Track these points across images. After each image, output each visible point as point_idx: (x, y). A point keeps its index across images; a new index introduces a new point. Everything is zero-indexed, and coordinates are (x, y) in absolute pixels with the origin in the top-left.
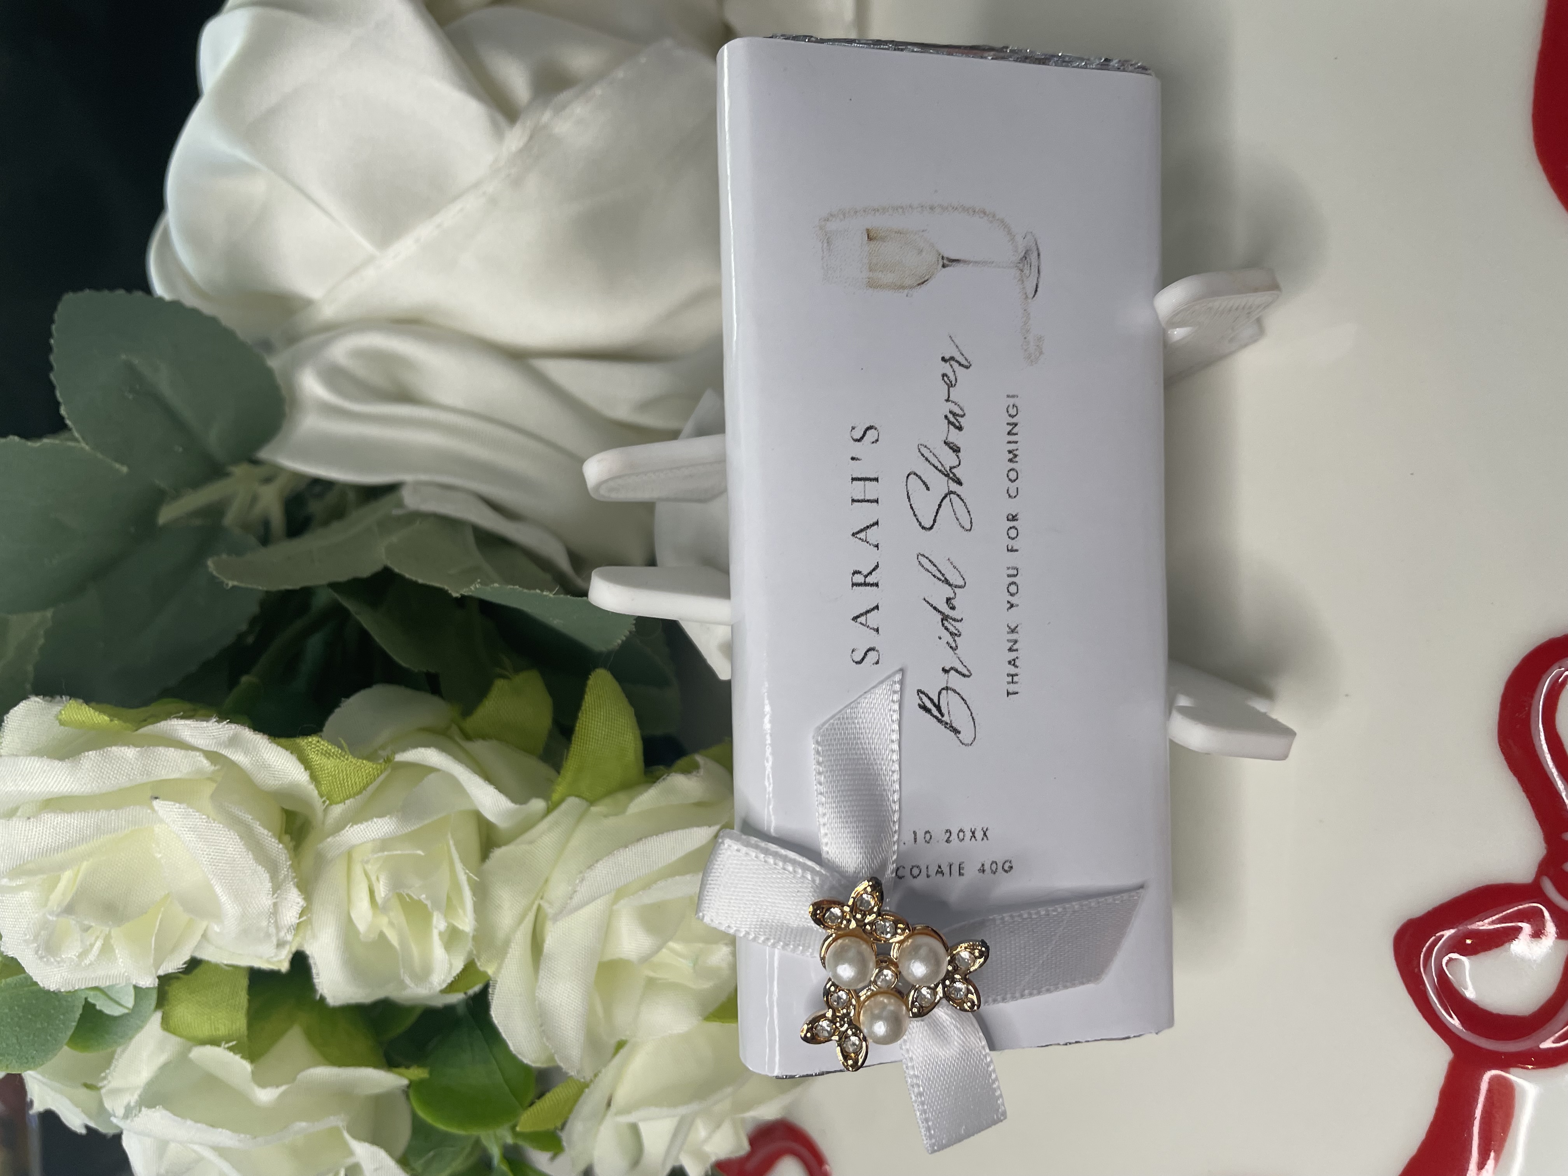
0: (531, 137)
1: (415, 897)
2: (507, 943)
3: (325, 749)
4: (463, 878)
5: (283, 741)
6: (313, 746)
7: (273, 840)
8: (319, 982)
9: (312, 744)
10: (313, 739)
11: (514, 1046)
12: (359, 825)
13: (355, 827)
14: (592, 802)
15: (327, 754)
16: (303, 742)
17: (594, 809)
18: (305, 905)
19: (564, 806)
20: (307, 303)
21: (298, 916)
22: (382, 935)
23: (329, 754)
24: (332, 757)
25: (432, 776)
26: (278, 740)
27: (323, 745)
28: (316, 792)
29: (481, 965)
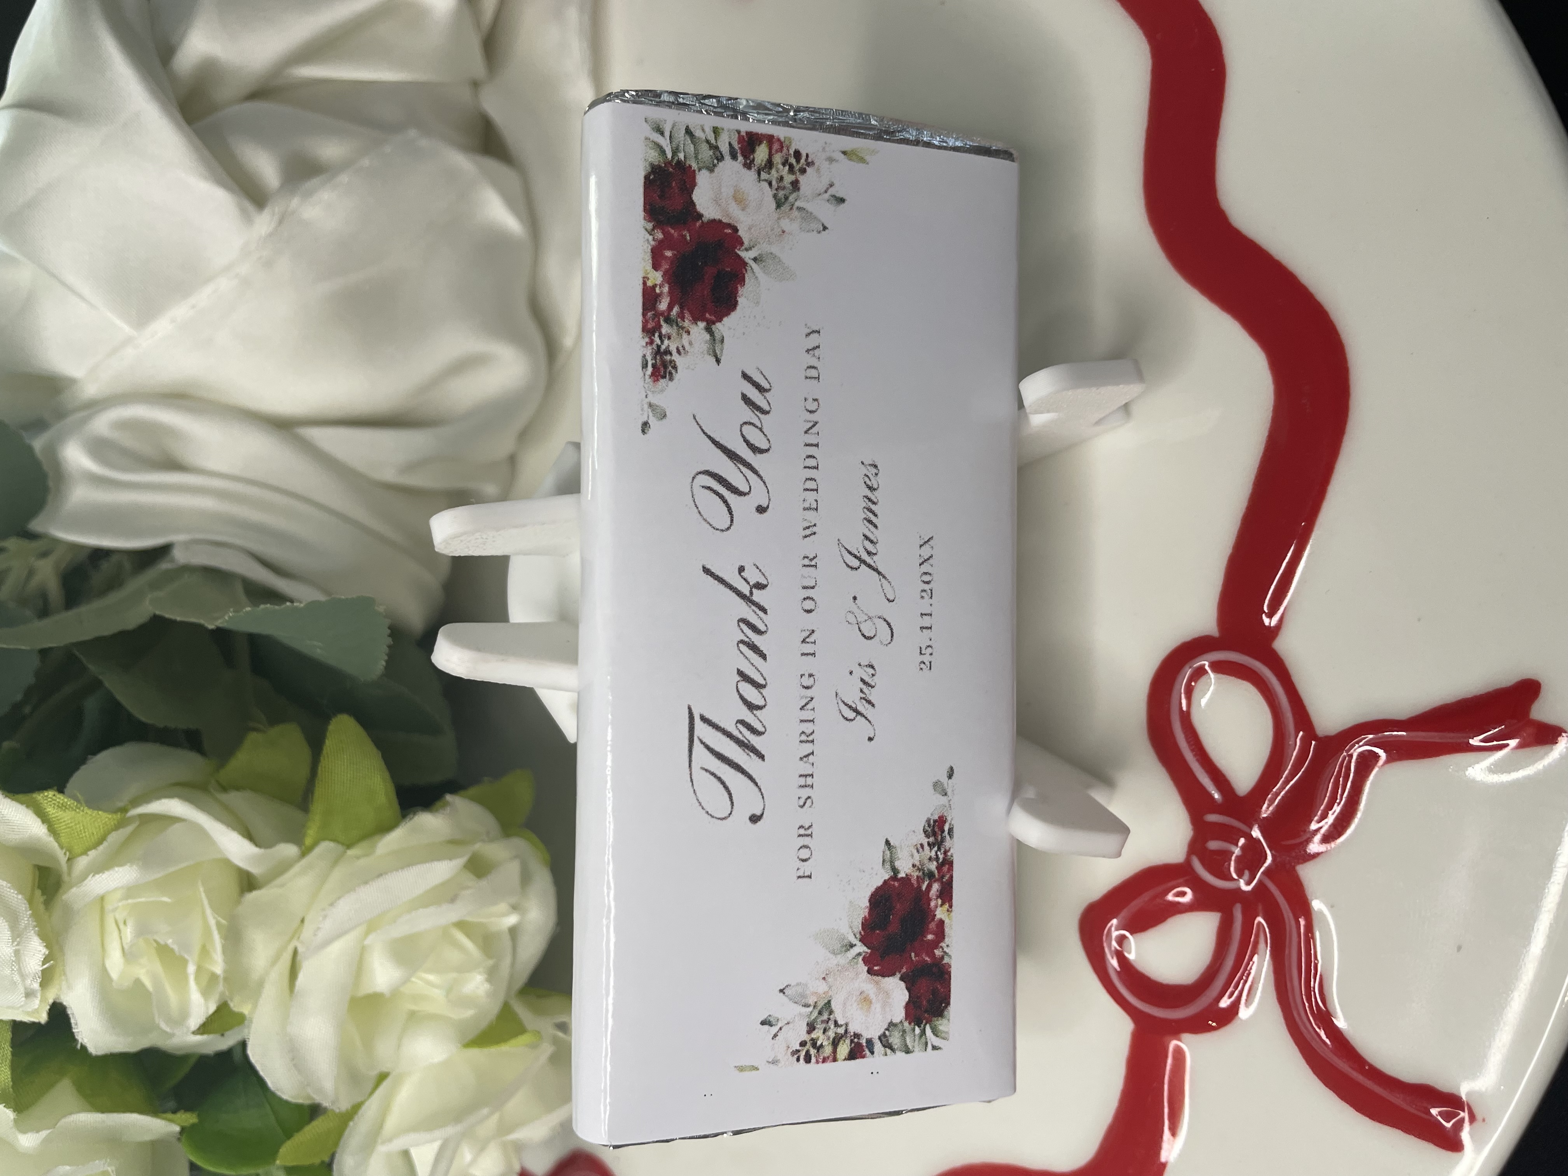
0: (281, 222)
1: (162, 942)
2: (261, 984)
3: (61, 802)
4: (212, 922)
5: (21, 796)
6: (49, 800)
7: (12, 891)
8: (78, 1032)
9: (49, 798)
10: (50, 793)
11: (272, 1083)
12: (101, 874)
13: (97, 876)
14: (349, 846)
15: (63, 807)
16: (40, 797)
17: (350, 852)
18: (47, 953)
19: (318, 850)
20: (71, 382)
21: (41, 963)
22: (138, 982)
23: (65, 807)
24: (68, 809)
25: (177, 826)
26: (17, 796)
27: (59, 798)
28: (56, 845)
29: (236, 1006)
